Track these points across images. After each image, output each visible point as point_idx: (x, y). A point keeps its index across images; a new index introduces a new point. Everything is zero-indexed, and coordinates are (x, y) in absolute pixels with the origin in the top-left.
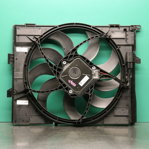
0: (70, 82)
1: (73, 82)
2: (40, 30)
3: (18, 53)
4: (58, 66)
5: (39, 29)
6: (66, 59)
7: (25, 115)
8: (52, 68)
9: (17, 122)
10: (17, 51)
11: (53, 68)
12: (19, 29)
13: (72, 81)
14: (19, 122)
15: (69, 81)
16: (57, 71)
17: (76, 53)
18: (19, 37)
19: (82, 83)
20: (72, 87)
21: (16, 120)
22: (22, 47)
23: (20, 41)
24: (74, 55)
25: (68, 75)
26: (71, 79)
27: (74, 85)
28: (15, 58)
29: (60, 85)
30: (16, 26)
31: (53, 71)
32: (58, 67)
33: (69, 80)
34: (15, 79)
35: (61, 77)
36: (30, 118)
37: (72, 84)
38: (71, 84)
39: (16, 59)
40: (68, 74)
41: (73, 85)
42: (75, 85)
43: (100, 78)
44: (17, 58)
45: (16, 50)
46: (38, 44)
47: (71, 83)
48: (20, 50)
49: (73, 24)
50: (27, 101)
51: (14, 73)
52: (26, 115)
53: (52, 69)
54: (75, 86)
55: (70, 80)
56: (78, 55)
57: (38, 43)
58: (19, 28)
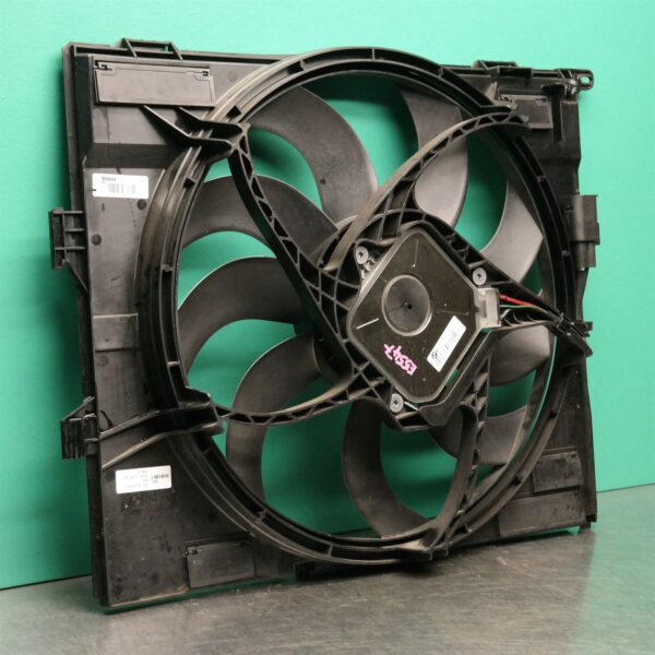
0: (391, 354)
1: (402, 352)
2: (210, 78)
3: (104, 204)
4: (338, 274)
5: (206, 74)
6: (371, 238)
7: (162, 545)
8: (313, 286)
9: (124, 592)
10: (95, 194)
11: (319, 289)
12: (106, 68)
13: (400, 348)
14: (135, 588)
15: (388, 349)
16: (336, 302)
17: (411, 203)
18: (106, 115)
19: (439, 357)
20: (400, 381)
21: (119, 580)
22: (119, 172)
23: (114, 140)
24: (405, 214)
25: (382, 319)
26: (395, 340)
27: (409, 367)
28: (90, 234)
29: (356, 371)
30: (80, 50)
31: (319, 304)
32: (341, 278)
33: (386, 346)
34: (98, 352)
35: (355, 332)
36: (189, 558)
37: (400, 364)
38: (397, 363)
39: (97, 241)
40: (377, 313)
41: (406, 368)
42: (414, 368)
43: (504, 324)
44: (101, 232)
45: (91, 190)
46: (243, 156)
47: (394, 361)
48: (113, 188)
49: (365, 52)
50: (166, 470)
51: (95, 317)
52: (167, 544)
53: (316, 293)
54: (411, 373)
55: (389, 346)
56: (419, 216)
57: (241, 152)
58: (109, 65)
